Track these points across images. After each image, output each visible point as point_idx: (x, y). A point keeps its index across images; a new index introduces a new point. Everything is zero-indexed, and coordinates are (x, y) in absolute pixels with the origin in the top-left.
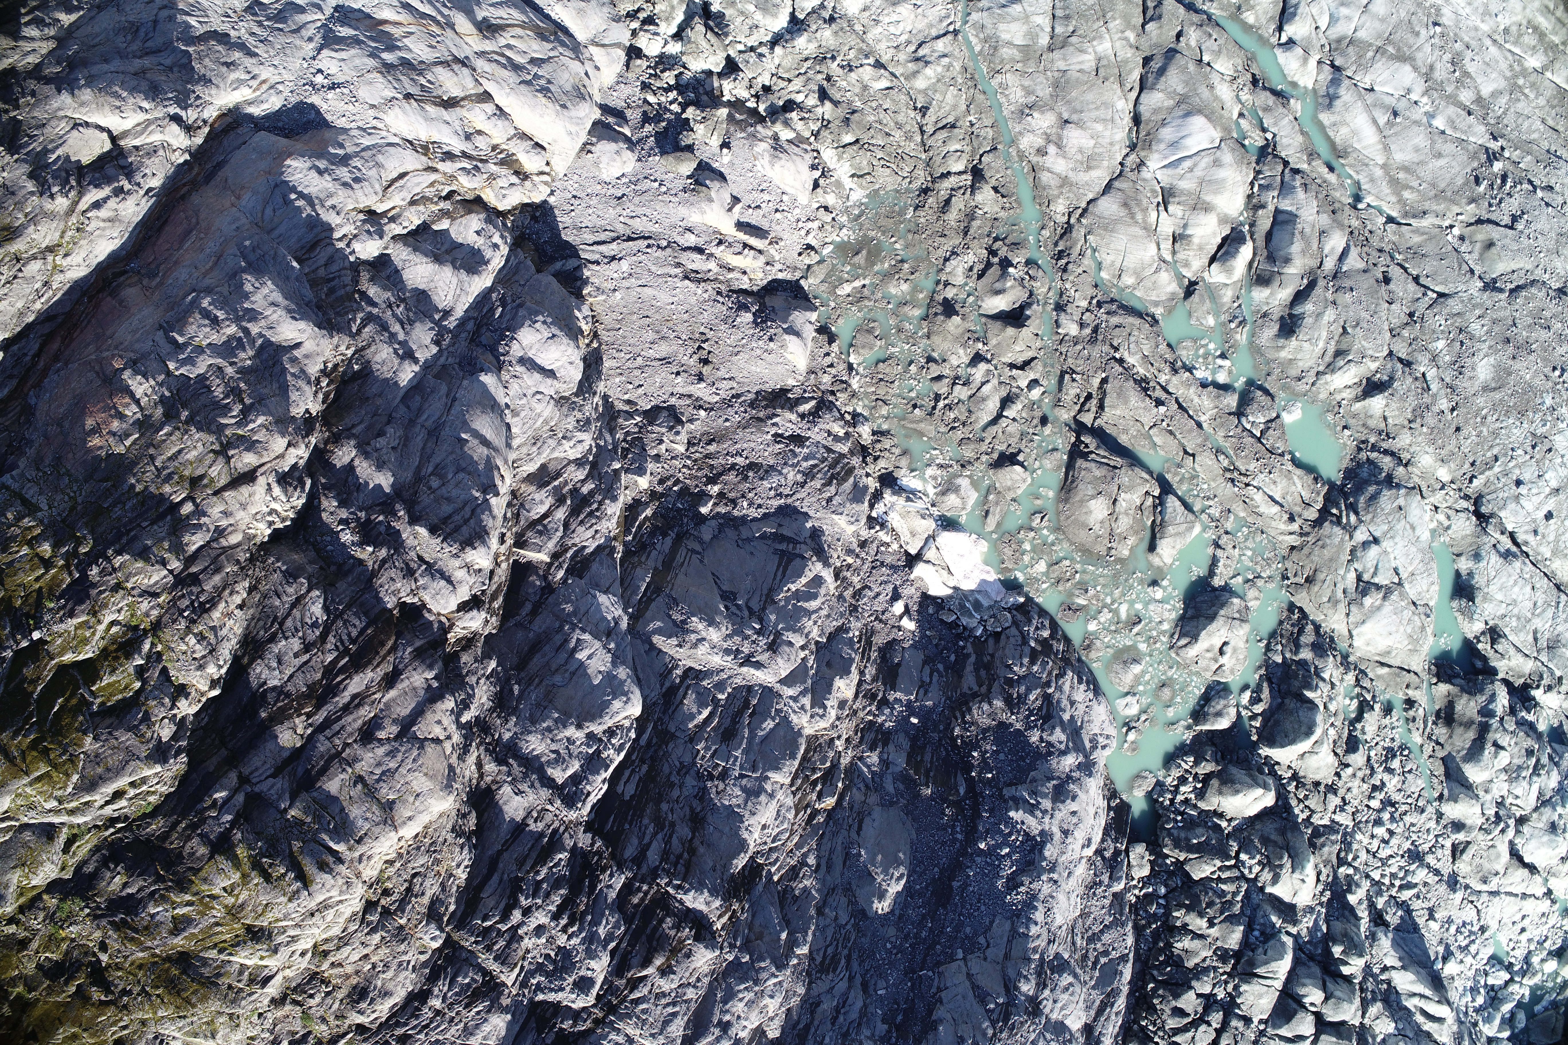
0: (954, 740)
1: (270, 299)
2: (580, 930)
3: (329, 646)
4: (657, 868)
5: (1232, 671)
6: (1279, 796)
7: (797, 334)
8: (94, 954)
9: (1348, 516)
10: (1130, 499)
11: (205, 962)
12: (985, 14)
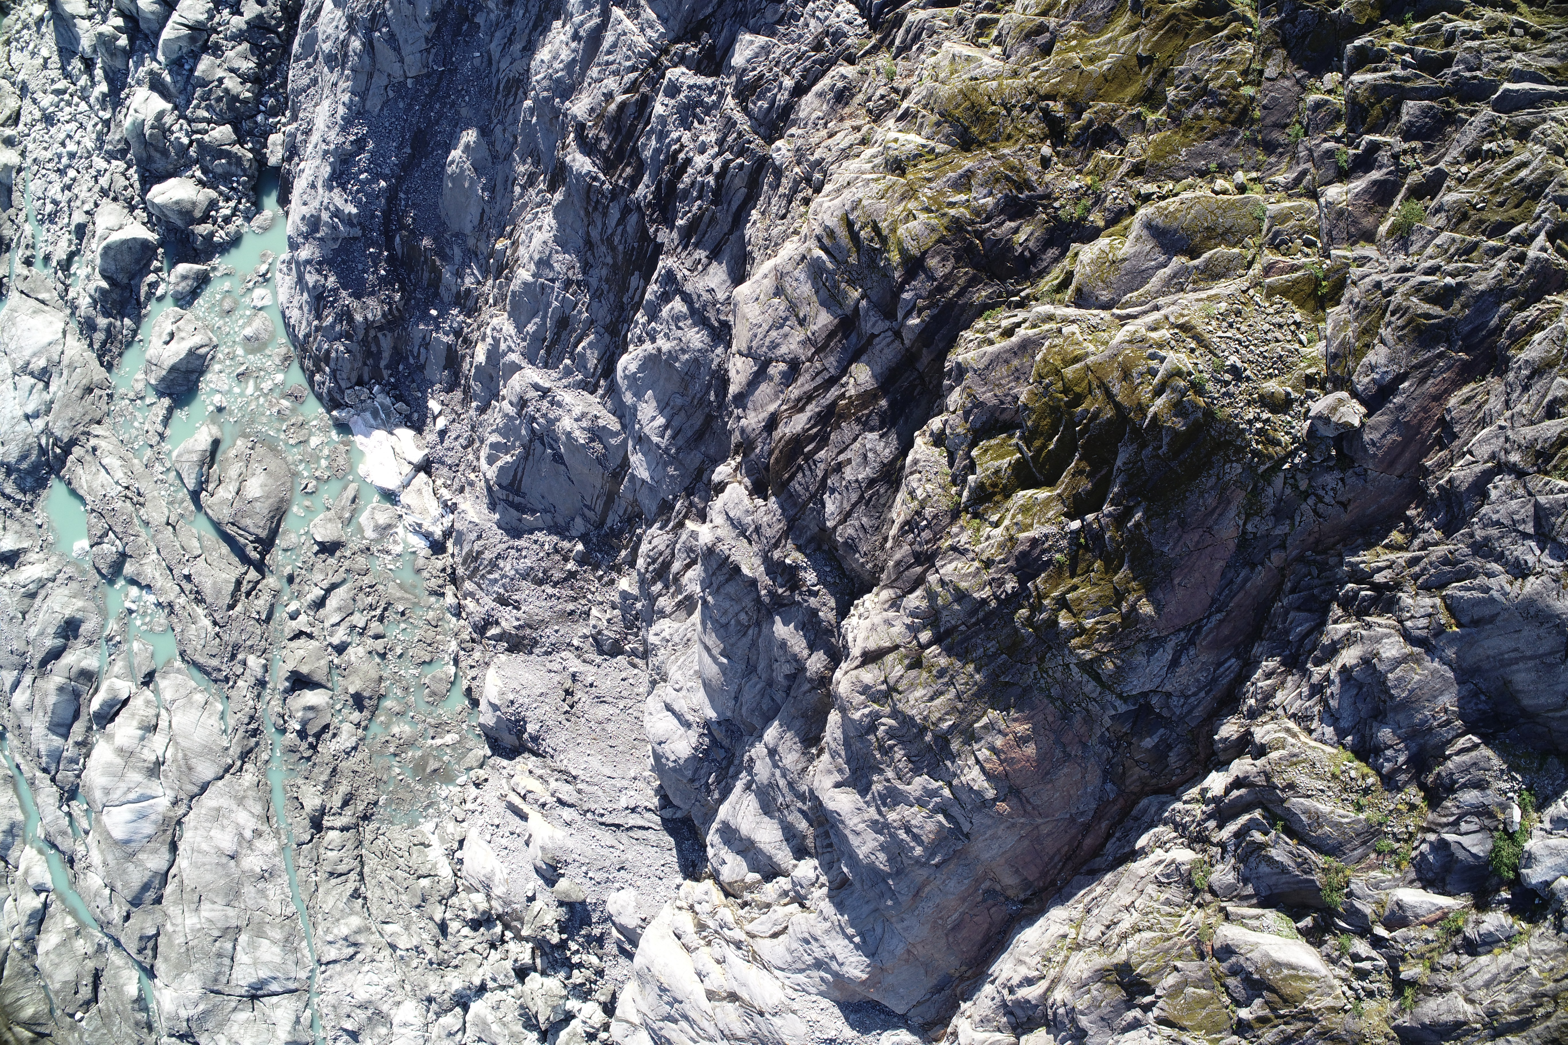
0: (402, 289)
1: (860, 839)
2: (670, 145)
3: (822, 466)
4: (612, 201)
5: (167, 317)
6: (148, 193)
7: (490, 703)
8: (1058, 154)
9: (47, 444)
10: (226, 492)
11: (948, 140)
12: (293, 975)
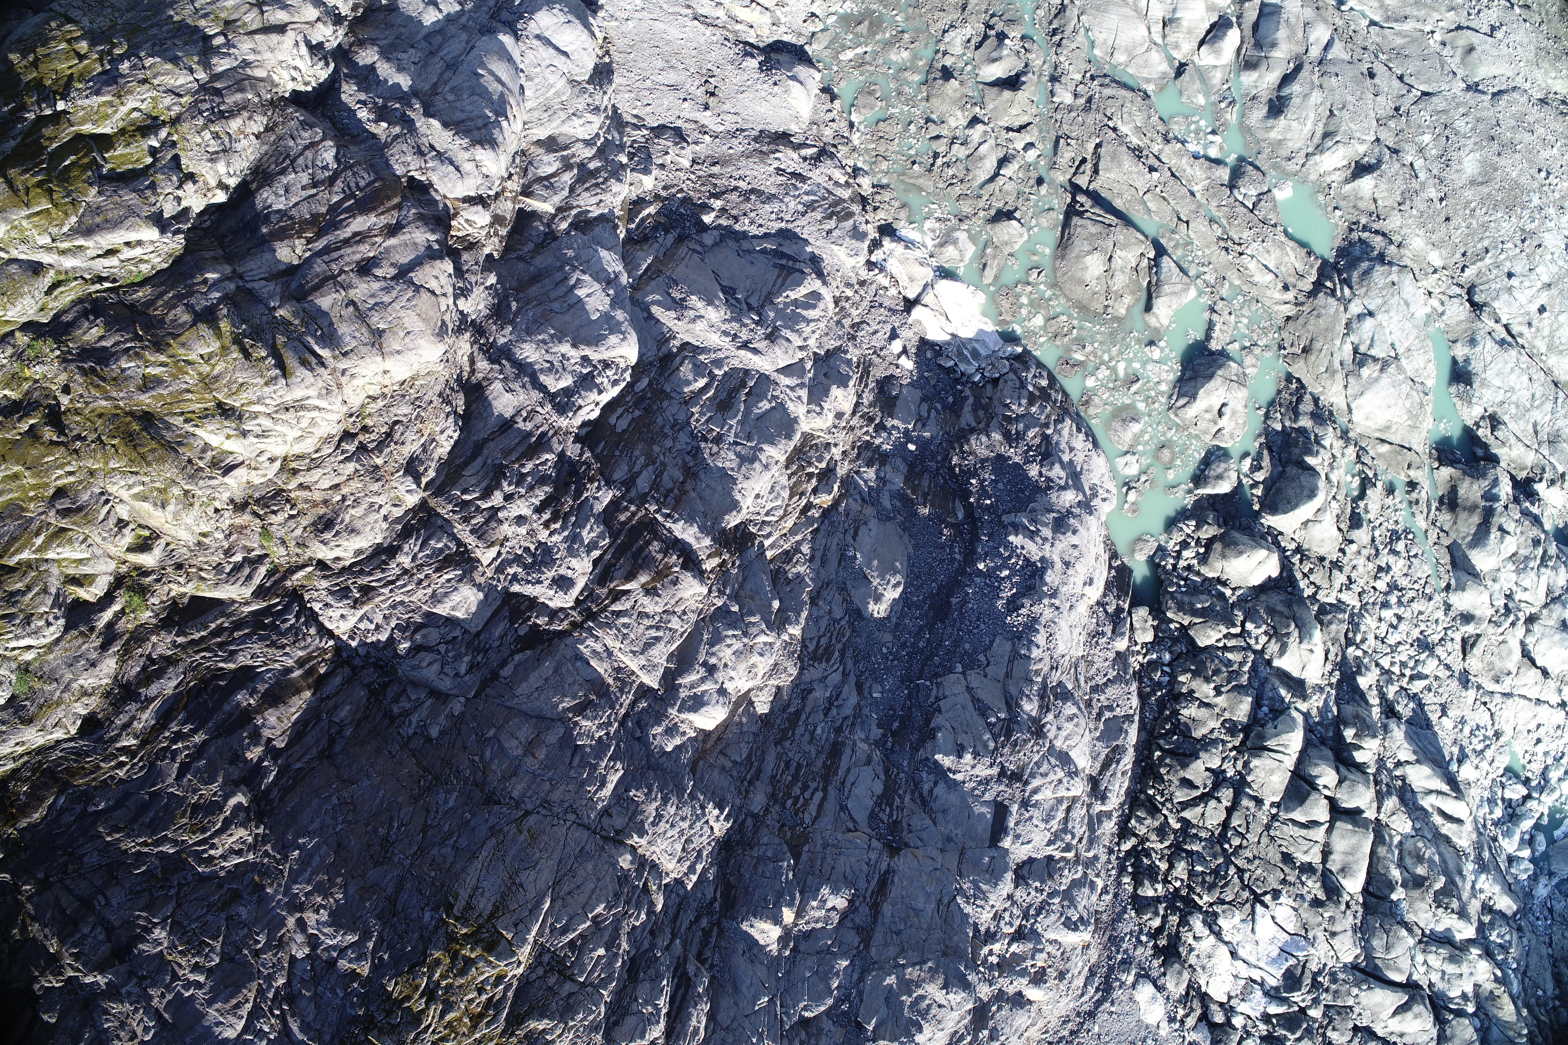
0: (952, 468)
2: (563, 528)
3: (336, 189)
4: (646, 494)
5: (1232, 436)
6: (1283, 567)
7: (801, 83)
8: (55, 397)
9: (1342, 290)
10: (1126, 257)
